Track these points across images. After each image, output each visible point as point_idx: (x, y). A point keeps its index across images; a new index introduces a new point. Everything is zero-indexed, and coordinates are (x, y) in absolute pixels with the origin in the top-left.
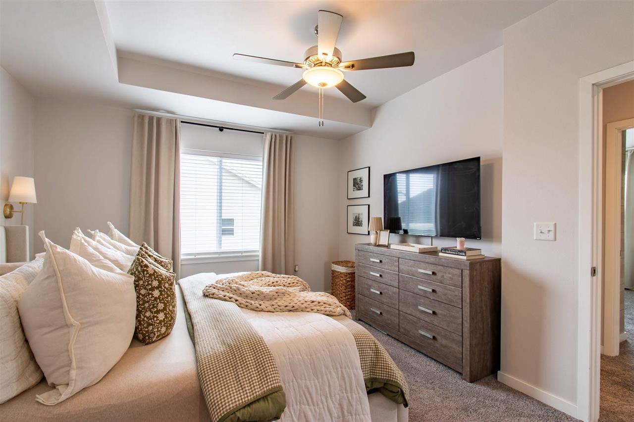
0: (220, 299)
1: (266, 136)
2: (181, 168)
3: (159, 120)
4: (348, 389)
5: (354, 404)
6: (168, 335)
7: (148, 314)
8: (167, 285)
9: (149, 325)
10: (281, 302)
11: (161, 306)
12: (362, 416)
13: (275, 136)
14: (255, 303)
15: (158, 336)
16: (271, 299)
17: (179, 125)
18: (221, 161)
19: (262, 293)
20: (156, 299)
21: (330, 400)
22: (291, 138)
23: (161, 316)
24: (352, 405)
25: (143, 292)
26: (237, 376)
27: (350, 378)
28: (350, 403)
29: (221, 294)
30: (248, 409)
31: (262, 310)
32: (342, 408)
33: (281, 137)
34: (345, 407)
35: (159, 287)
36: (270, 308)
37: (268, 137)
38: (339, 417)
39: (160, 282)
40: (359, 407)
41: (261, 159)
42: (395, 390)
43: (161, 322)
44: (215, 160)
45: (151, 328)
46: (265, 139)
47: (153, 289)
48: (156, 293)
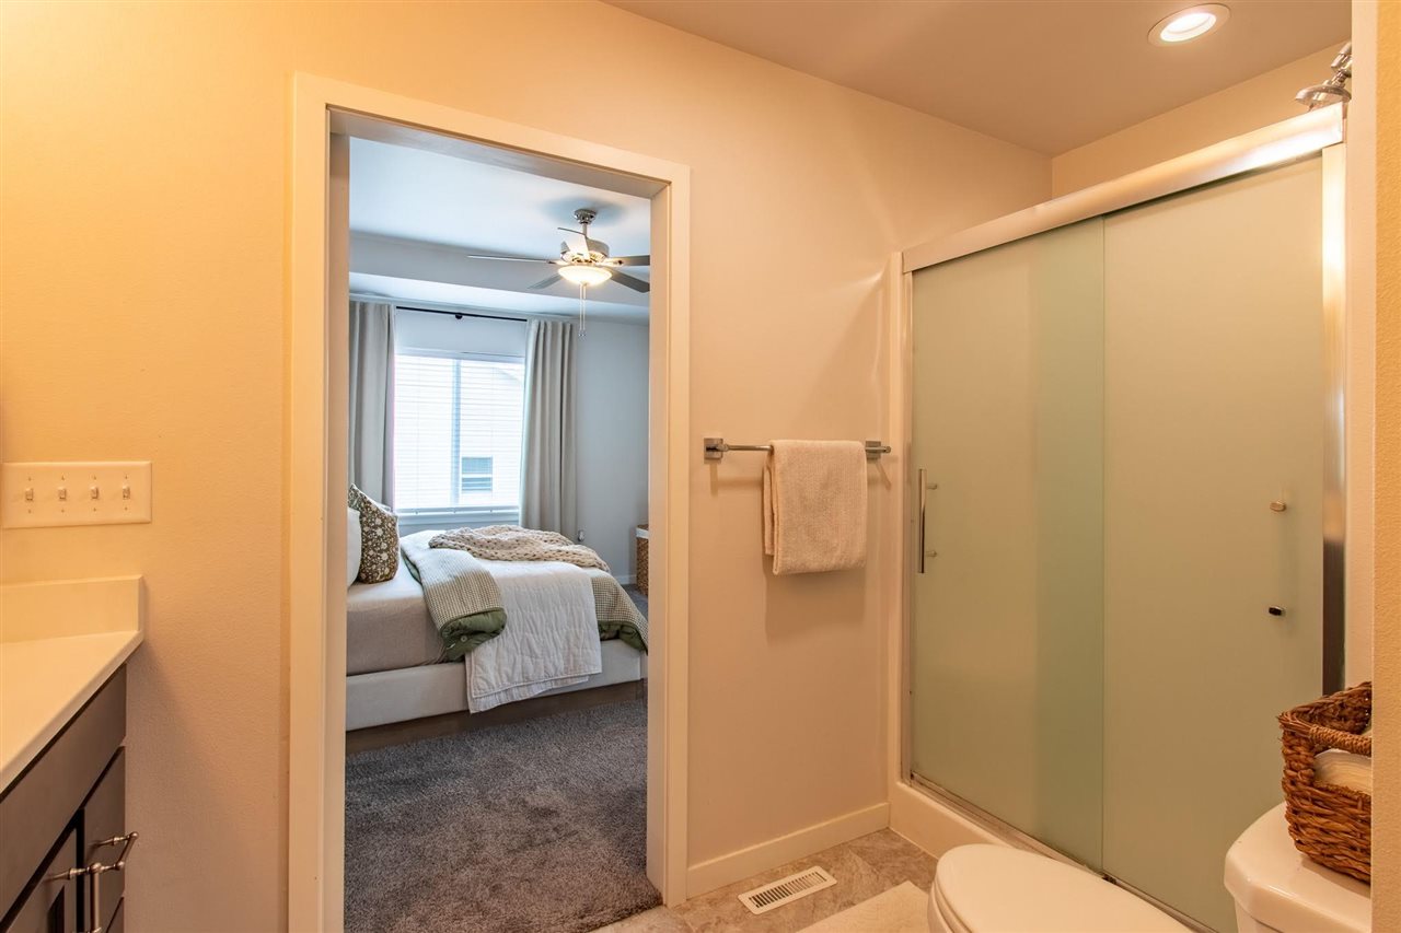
0: (450, 547)
1: (530, 325)
2: (396, 377)
3: (364, 306)
4: (577, 625)
5: (582, 637)
6: (391, 578)
7: (371, 553)
8: (390, 525)
9: (373, 564)
10: (521, 551)
11: (384, 546)
12: (590, 651)
13: (546, 324)
14: (490, 552)
15: (381, 577)
16: (510, 548)
17: (394, 312)
18: (458, 366)
19: (500, 541)
20: (379, 538)
21: (556, 633)
22: (571, 326)
23: (385, 556)
24: (578, 638)
25: (366, 529)
26: (461, 600)
27: (579, 614)
28: (577, 638)
29: (451, 543)
30: (470, 618)
31: (498, 559)
32: (568, 640)
33: (554, 325)
34: (572, 640)
35: (382, 526)
36: (508, 557)
37: (534, 327)
38: (564, 649)
39: (383, 521)
40: (587, 642)
41: (523, 360)
42: (630, 630)
43: (384, 562)
44: (451, 362)
45: (374, 567)
46: (529, 330)
47: (375, 527)
48: (379, 532)
